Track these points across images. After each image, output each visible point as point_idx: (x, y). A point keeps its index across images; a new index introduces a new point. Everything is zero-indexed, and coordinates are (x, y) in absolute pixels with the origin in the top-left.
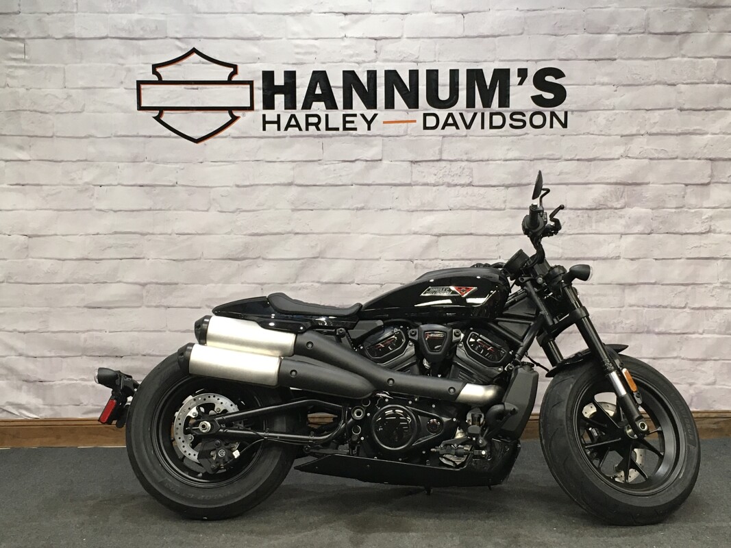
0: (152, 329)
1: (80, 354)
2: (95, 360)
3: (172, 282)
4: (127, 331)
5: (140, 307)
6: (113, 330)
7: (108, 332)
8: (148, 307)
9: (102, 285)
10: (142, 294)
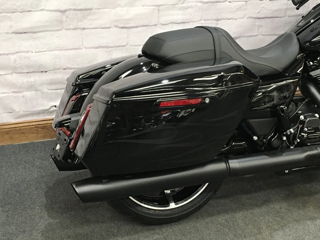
0: (71, 48)
1: (11, 72)
2: (24, 76)
3: (87, 8)
4: (50, 51)
5: (60, 30)
6: (38, 51)
7: (34, 53)
8: (67, 29)
9: (27, 13)
10: (63, 20)
